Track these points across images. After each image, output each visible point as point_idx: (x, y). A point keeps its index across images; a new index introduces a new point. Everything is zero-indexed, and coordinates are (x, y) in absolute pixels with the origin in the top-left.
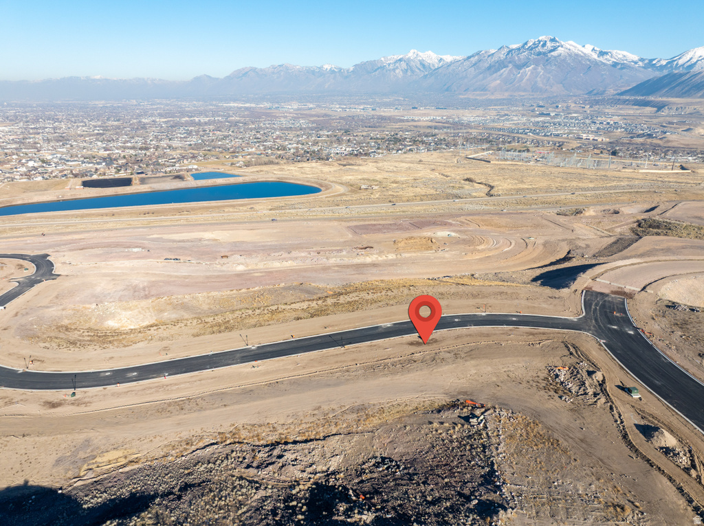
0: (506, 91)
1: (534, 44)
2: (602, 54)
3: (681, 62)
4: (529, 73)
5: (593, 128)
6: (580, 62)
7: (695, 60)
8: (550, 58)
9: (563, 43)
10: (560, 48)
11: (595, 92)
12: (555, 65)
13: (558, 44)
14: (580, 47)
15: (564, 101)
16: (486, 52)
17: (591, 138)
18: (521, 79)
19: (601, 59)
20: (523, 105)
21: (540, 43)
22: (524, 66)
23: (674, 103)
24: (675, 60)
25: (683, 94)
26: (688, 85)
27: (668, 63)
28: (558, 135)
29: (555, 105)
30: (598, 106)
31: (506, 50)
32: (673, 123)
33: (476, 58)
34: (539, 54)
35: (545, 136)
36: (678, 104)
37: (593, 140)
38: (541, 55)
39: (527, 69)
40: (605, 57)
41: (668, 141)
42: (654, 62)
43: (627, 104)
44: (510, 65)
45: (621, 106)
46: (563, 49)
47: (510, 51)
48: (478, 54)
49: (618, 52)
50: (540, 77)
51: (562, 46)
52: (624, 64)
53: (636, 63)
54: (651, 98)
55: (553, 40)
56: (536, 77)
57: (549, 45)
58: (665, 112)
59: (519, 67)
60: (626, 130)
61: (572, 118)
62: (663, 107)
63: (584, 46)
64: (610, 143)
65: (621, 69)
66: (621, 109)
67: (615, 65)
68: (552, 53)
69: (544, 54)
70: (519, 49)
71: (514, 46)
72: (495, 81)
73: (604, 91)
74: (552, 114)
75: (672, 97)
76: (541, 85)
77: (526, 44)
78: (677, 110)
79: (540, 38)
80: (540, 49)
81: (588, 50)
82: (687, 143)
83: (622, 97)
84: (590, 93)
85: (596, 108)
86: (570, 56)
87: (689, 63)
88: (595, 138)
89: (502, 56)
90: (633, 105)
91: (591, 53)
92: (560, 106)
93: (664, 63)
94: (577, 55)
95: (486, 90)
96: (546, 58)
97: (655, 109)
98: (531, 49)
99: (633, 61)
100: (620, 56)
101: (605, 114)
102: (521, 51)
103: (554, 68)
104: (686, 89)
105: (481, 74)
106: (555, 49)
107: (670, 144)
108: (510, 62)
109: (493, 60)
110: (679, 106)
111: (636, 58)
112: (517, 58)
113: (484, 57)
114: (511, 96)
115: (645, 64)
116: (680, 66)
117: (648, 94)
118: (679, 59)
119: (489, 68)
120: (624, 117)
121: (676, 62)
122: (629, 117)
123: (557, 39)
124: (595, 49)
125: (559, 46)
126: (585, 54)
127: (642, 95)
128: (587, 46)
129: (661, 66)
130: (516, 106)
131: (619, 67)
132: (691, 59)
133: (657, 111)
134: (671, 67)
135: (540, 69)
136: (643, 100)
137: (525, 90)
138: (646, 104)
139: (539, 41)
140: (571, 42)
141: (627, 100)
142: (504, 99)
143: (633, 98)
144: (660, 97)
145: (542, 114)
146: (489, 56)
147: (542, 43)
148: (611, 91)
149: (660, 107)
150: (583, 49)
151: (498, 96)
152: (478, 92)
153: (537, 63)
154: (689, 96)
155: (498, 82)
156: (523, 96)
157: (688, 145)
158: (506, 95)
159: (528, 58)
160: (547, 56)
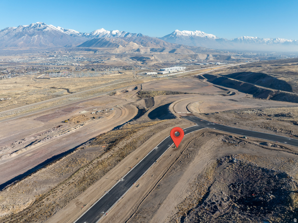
0: (28, 46)
1: (35, 25)
2: (65, 30)
3: (94, 34)
4: (36, 38)
5: (75, 60)
6: (58, 33)
7: (99, 34)
8: (44, 32)
9: (48, 25)
10: (47, 28)
11: (68, 46)
12: (47, 35)
13: (46, 26)
14: (55, 27)
15: (57, 50)
16: (11, 28)
17: (77, 65)
18: (33, 41)
19: (65, 32)
20: (39, 53)
21: (37, 25)
22: (33, 35)
23: (99, 50)
24: (92, 34)
25: (101, 46)
26: (102, 43)
27: (90, 35)
28: (63, 65)
29: (54, 52)
30: (72, 52)
31: (22, 28)
32: (102, 57)
33: (7, 30)
34: (39, 30)
35: (58, 65)
36: (101, 50)
37: (78, 65)
38: (40, 31)
39: (35, 36)
40: (67, 32)
41: (105, 64)
42: (85, 34)
43: (83, 50)
44: (26, 34)
45: (81, 51)
46: (49, 28)
47: (24, 28)
48: (7, 29)
49: (72, 30)
50: (42, 40)
51: (48, 27)
52: (74, 35)
53: (79, 34)
54: (91, 48)
55: (43, 24)
56: (40, 40)
57: (42, 25)
58: (97, 53)
59: (31, 35)
60: (88, 60)
61: (64, 57)
62: (96, 51)
63: (57, 27)
64: (85, 66)
65: (74, 36)
66: (81, 52)
67: (71, 35)
68: (45, 30)
69: (41, 30)
70: (28, 27)
71: (25, 26)
72: (20, 42)
73: (71, 45)
74: (55, 56)
75: (98, 47)
76: (43, 43)
77: (31, 25)
78: (101, 52)
79: (37, 23)
80: (38, 28)
81: (59, 28)
82: (111, 64)
83: (80, 48)
84: (65, 46)
85: (71, 52)
86: (53, 31)
87: (97, 35)
88: (79, 64)
89: (20, 30)
90: (85, 51)
91: (61, 30)
92: (56, 52)
93: (89, 34)
94: (55, 31)
95: (17, 46)
96: (42, 32)
97: (94, 52)
98: (34, 27)
99: (77, 34)
100: (72, 32)
101: (77, 55)
102: (30, 28)
103: (47, 36)
104: (101, 44)
105: (12, 38)
106: (45, 28)
107: (106, 65)
108: (26, 33)
109: (16, 32)
110: (101, 51)
111: (78, 33)
112: (28, 31)
113: (11, 30)
114: (31, 48)
115: (82, 35)
116: (94, 36)
117: (89, 46)
118: (93, 33)
119: (16, 36)
120: (85, 55)
121: (92, 35)
122: (86, 55)
123: (45, 23)
124: (62, 28)
125: (47, 27)
126: (58, 30)
127: (87, 47)
128: (58, 27)
129: (88, 36)
130: (36, 53)
131: (73, 36)
132: (97, 33)
133: (95, 53)
134: (91, 36)
135: (41, 36)
136: (88, 49)
137: (36, 46)
138: (90, 50)
139: (37, 24)
140: (51, 25)
141: (82, 49)
142: (28, 50)
143: (84, 48)
144: (93, 47)
145: (50, 56)
146: (14, 30)
147: (38, 25)
148: (74, 46)
149: (95, 51)
150: (57, 28)
151: (23, 49)
152: (13, 47)
153: (39, 34)
154: (103, 47)
155: (22, 42)
156: (36, 48)
157: (112, 64)
158: (28, 48)
159: (34, 32)
160: (43, 31)
